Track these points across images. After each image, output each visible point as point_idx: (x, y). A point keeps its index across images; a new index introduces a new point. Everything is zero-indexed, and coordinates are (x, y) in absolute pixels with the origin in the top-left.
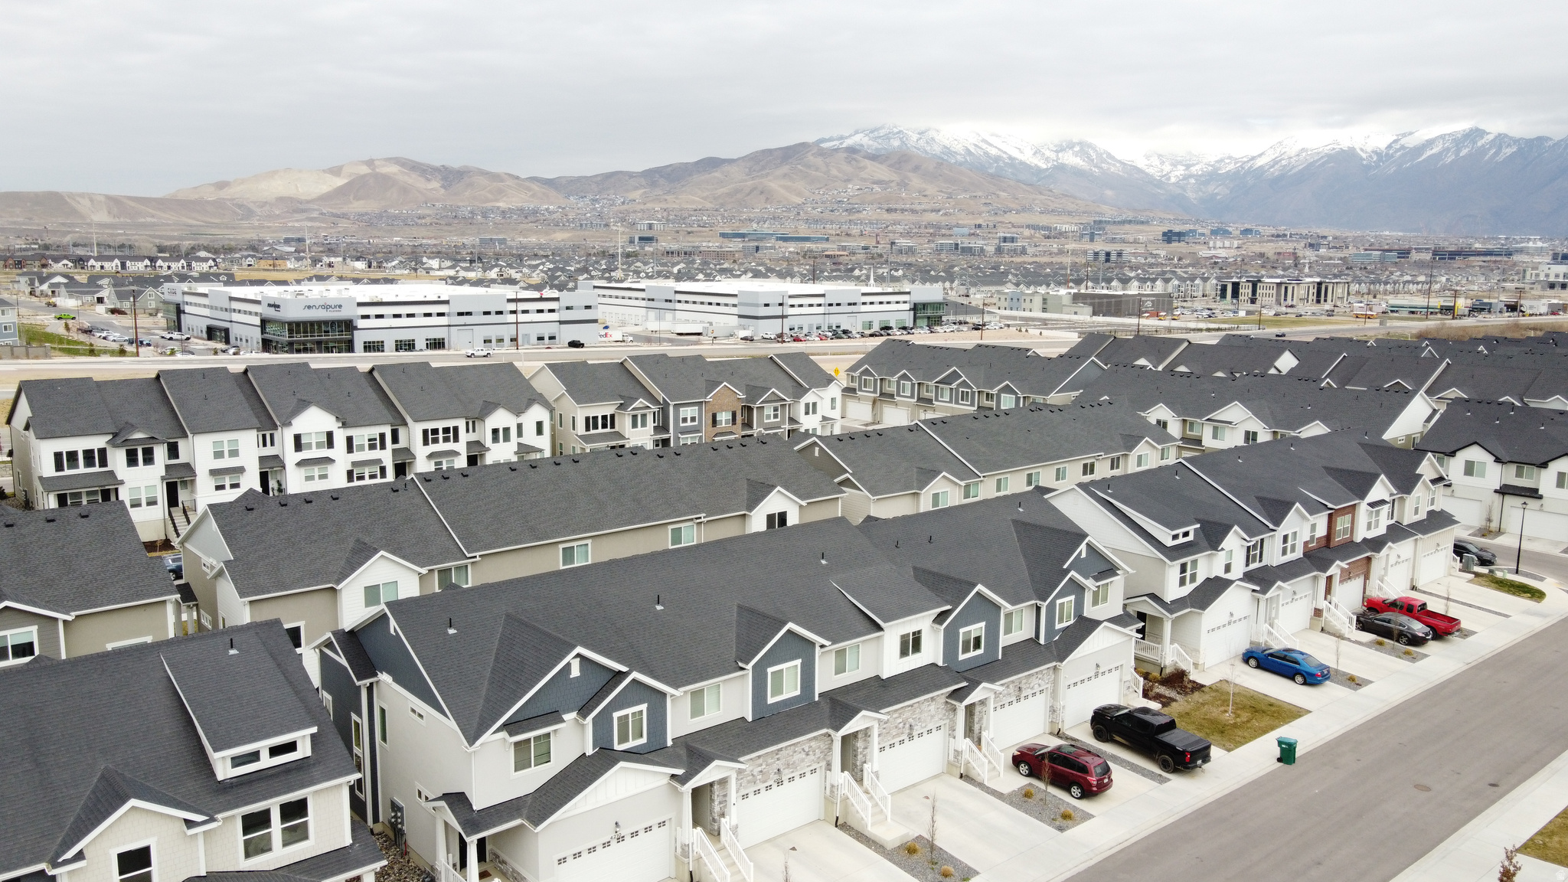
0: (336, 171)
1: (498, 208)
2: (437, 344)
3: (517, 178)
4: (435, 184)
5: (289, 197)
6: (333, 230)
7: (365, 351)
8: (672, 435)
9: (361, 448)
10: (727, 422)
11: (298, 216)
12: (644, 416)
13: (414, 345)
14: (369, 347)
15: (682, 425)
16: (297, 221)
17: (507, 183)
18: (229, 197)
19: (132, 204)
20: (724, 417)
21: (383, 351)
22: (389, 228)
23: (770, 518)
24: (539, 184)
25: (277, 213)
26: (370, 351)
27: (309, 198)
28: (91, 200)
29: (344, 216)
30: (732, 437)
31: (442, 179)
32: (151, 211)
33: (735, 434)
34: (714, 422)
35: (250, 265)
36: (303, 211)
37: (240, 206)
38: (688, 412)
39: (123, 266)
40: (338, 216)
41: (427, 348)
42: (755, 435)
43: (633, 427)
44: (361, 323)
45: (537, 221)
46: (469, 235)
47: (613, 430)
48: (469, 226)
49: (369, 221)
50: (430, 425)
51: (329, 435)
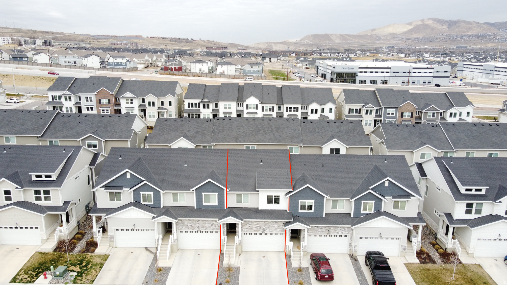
0: (410, 24)
1: (468, 35)
2: (385, 82)
3: (478, 23)
4: (445, 27)
5: (393, 33)
6: (405, 44)
7: (360, 83)
8: (382, 119)
9: (266, 110)
10: (408, 116)
11: (395, 39)
12: (371, 111)
13: (376, 82)
14: (361, 82)
15: (387, 115)
16: (394, 41)
17: (473, 25)
18: (375, 34)
19: (346, 37)
20: (407, 115)
21: (365, 83)
22: (424, 43)
23: (332, 150)
24: (487, 25)
25: (388, 38)
26: (361, 83)
27: (400, 33)
28: (336, 36)
29: (410, 39)
30: (410, 122)
31: (448, 25)
32: (351, 39)
33: (411, 121)
34: (402, 115)
35: (367, 55)
36: (397, 38)
37: (377, 37)
38: (391, 111)
39: (331, 55)
40: (408, 39)
41: (381, 83)
42: (422, 123)
43: (366, 114)
44: (359, 74)
45: (483, 39)
46: (453, 45)
47: (359, 114)
48: (454, 42)
49: (418, 41)
50: (289, 106)
51: (257, 105)
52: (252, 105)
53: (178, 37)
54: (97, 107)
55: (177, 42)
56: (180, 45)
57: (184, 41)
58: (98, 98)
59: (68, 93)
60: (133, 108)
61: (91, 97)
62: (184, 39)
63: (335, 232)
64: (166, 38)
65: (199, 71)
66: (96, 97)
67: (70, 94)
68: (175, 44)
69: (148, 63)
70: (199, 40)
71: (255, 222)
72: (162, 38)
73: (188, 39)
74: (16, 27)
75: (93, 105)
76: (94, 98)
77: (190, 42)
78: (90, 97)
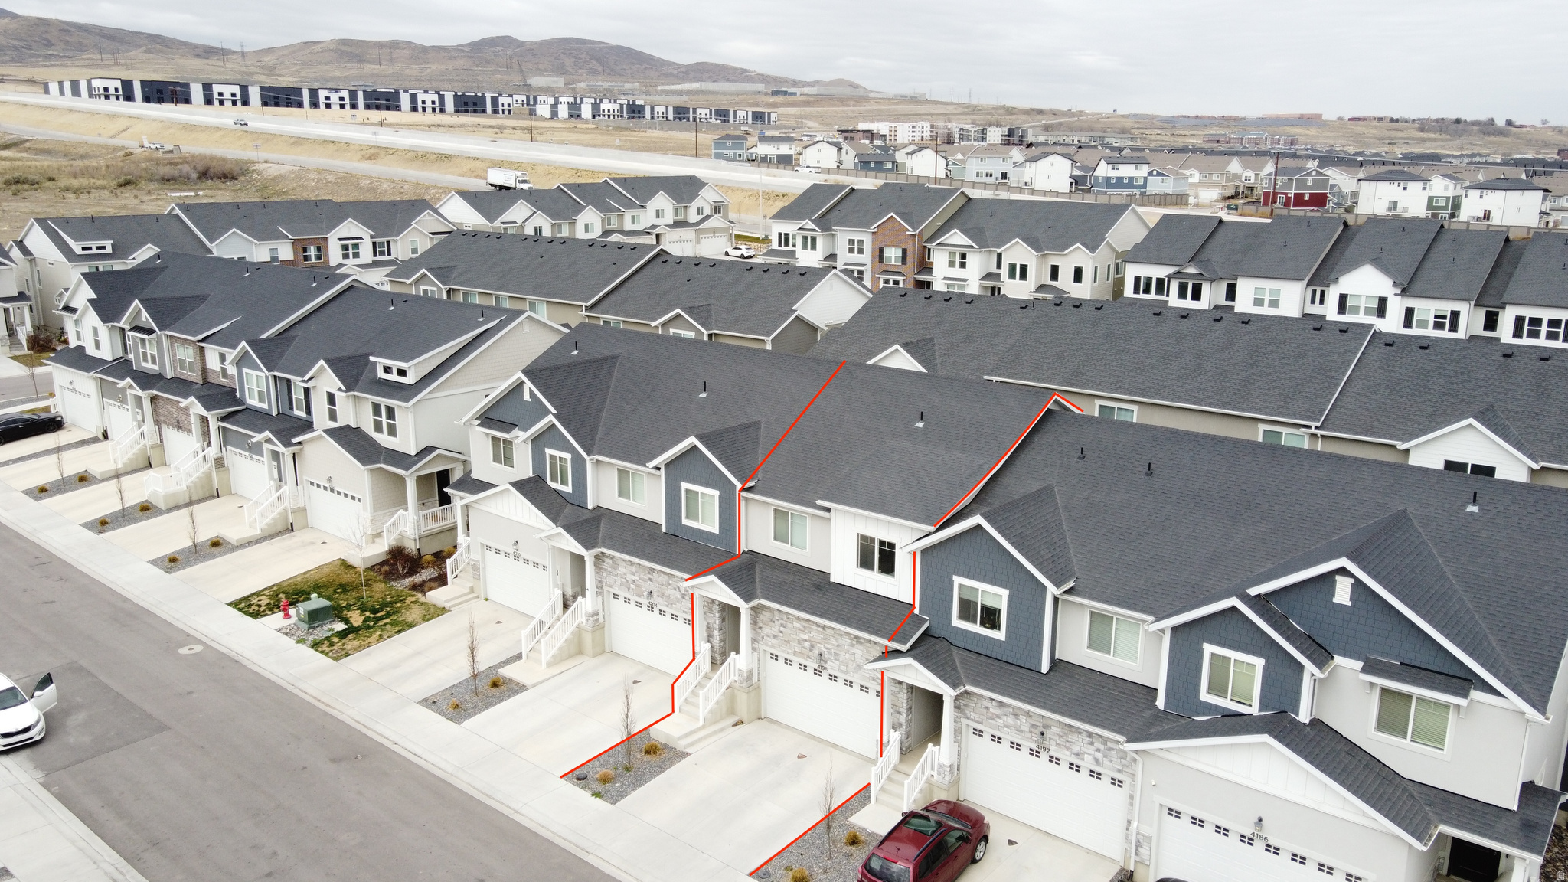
50: (1529, 313)
51: (1383, 301)
52: (1363, 299)
53: (1453, 115)
54: (872, 272)
55: (1446, 133)
56: (1458, 142)
57: (1475, 128)
58: (879, 245)
59: (812, 226)
60: (965, 280)
61: (861, 242)
62: (1474, 123)
63: (1068, 749)
64: (1406, 121)
65: (1389, 209)
66: (873, 241)
67: (815, 230)
68: (1434, 140)
69: (1237, 187)
70: (1539, 125)
71: (798, 619)
72: (1392, 120)
73: (1492, 122)
74: (974, 102)
75: (864, 265)
76: (868, 247)
77: (1500, 132)
78: (859, 241)
